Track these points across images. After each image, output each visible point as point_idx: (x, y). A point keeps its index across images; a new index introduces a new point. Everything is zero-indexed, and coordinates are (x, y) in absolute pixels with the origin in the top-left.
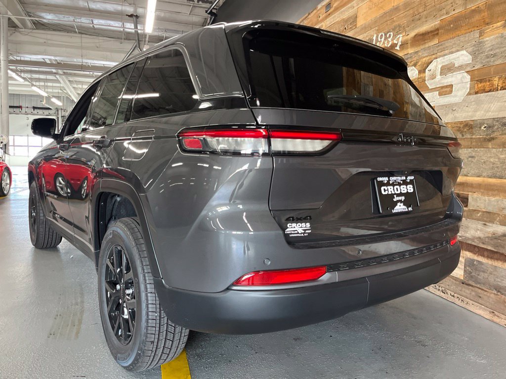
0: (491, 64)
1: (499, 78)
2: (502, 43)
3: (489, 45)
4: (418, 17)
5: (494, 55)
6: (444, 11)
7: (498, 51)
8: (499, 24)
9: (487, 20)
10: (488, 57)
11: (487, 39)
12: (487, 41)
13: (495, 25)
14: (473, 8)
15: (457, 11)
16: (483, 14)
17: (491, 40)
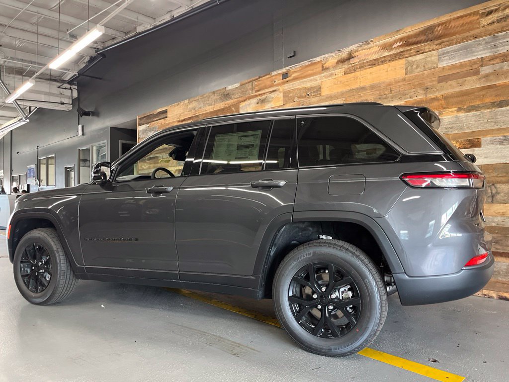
0: (450, 133)
1: (456, 142)
2: (456, 121)
3: (447, 121)
4: (384, 96)
5: (452, 128)
6: (408, 96)
7: (454, 125)
8: (453, 109)
9: (444, 106)
10: (447, 129)
11: (445, 117)
12: (445, 118)
13: (451, 110)
14: (432, 97)
15: (419, 97)
16: (441, 102)
17: (449, 119)
